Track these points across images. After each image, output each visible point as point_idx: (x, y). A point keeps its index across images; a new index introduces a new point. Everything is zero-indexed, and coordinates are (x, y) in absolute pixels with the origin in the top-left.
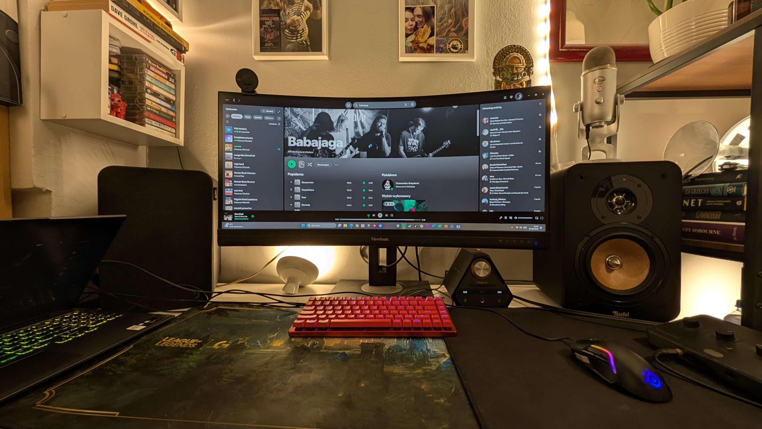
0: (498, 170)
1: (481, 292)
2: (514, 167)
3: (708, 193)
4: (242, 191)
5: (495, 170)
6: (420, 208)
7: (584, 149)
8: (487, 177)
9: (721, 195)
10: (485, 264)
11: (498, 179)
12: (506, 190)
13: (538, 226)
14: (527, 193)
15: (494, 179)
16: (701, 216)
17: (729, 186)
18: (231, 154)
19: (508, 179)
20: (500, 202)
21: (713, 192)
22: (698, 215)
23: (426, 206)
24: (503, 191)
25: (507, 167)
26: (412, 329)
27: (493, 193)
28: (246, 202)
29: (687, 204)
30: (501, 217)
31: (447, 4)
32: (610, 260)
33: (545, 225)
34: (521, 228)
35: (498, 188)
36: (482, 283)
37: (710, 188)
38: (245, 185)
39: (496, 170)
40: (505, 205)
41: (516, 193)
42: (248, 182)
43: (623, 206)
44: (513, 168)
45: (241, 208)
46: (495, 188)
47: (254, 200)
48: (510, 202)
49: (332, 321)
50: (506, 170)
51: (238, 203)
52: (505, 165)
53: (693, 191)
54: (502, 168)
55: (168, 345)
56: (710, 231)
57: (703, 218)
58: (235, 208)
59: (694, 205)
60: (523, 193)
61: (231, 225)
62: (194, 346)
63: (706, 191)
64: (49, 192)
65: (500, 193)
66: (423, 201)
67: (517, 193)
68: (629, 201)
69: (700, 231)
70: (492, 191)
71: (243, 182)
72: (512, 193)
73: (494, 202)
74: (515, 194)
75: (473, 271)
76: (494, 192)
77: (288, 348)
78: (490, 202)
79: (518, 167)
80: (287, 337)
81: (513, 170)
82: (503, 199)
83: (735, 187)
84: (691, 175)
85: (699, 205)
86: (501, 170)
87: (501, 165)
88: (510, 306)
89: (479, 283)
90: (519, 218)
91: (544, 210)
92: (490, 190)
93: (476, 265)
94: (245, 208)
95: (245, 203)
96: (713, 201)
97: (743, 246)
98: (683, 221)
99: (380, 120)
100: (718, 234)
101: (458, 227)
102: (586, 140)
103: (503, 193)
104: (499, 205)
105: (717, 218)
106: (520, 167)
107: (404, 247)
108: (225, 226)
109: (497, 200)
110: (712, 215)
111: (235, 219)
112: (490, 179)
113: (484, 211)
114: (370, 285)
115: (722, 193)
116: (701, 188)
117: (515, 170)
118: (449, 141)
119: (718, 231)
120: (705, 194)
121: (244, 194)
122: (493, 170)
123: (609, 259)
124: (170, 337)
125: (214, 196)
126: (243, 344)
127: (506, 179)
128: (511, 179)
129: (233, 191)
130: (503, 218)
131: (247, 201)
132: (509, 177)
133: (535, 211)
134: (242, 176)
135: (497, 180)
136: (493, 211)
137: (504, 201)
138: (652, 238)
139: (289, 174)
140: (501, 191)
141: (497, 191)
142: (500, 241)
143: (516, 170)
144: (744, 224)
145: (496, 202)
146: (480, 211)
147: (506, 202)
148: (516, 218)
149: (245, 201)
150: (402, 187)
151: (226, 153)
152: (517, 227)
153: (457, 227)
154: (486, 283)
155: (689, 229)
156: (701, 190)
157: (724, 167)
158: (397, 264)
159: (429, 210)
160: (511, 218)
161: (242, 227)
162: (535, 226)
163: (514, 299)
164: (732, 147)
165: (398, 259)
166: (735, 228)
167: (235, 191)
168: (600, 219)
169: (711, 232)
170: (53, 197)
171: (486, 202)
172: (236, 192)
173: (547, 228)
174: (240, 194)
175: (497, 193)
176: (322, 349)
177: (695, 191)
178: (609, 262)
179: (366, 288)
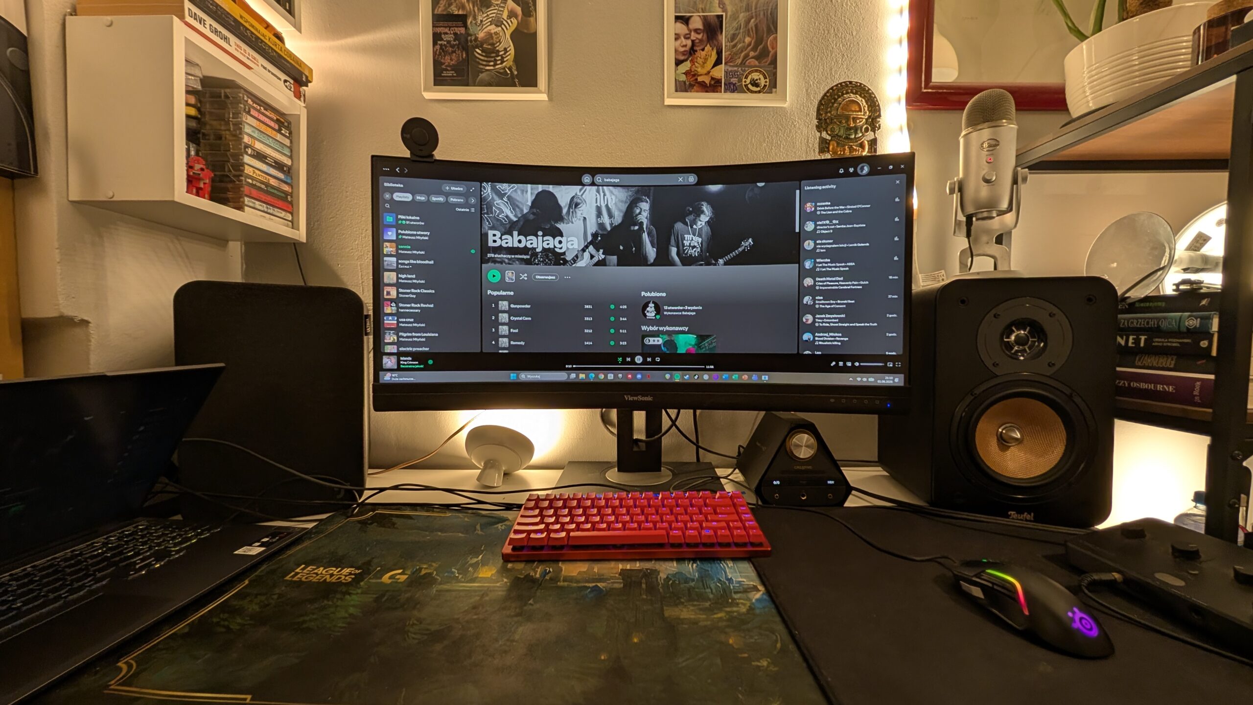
0: (829, 288)
1: (801, 482)
2: (855, 283)
3: (1156, 326)
4: (412, 320)
5: (824, 288)
6: (703, 348)
7: (963, 252)
8: (811, 298)
9: (1177, 330)
10: (808, 438)
11: (829, 302)
12: (841, 320)
13: (892, 378)
14: (876, 324)
15: (823, 302)
16: (1144, 362)
17: (1190, 316)
18: (394, 259)
19: (845, 302)
20: (833, 339)
21: (1164, 325)
22: (1139, 360)
23: (714, 344)
24: (837, 320)
25: (844, 283)
26: (701, 546)
27: (821, 325)
28: (420, 339)
29: (1123, 343)
30: (834, 363)
31: (744, 12)
32: (1004, 432)
33: (902, 376)
34: (865, 379)
35: (829, 316)
36: (803, 468)
37: (1158, 319)
38: (417, 311)
39: (826, 288)
40: (840, 344)
41: (858, 325)
42: (422, 305)
43: (1026, 347)
44: (854, 285)
45: (411, 349)
46: (824, 316)
47: (433, 335)
48: (847, 339)
49: (572, 534)
50: (841, 288)
51: (406, 340)
52: (840, 279)
53: (1132, 323)
54: (835, 283)
55: (306, 578)
56: (1158, 386)
57: (1147, 364)
58: (400, 349)
59: (1134, 345)
60: (868, 325)
61: (395, 377)
62: (350, 580)
63: (1153, 323)
64: (85, 323)
65: (832, 324)
66: (708, 336)
67: (860, 325)
68: (1036, 340)
69: (1143, 386)
70: (820, 321)
71: (413, 305)
72: (851, 325)
73: (822, 339)
74: (856, 326)
75: (788, 449)
76: (822, 323)
77: (505, 580)
78: (817, 339)
79: (862, 283)
80: (501, 561)
81: (854, 287)
82: (836, 334)
83: (1199, 319)
84: (1129, 297)
85: (1142, 344)
86: (834, 288)
87: (834, 279)
88: (847, 504)
89: (798, 467)
90: (861, 364)
91: (901, 353)
92: (817, 320)
93: (794, 440)
94: (418, 349)
95: (418, 340)
96: (1163, 340)
97: (1210, 410)
98: (1118, 369)
99: (638, 205)
100: (1170, 391)
101: (765, 378)
102: (966, 240)
103: (837, 325)
104: (830, 343)
105: (1170, 365)
106: (865, 283)
107: (676, 411)
108: (385, 379)
109: (826, 335)
110: (1161, 360)
111: (402, 366)
112: (817, 302)
113: (807, 352)
114: (619, 470)
115: (1177, 328)
116: (1145, 318)
117: (856, 287)
118: (750, 240)
119: (1171, 387)
120: (1151, 328)
121: (415, 325)
122: (821, 288)
123: (1003, 430)
124: (307, 564)
125: (366, 329)
126: (430, 574)
127: (842, 302)
128: (849, 301)
129: (397, 320)
130: (837, 364)
131: (421, 337)
132: (847, 299)
133: (887, 353)
134: (411, 296)
135: (828, 304)
136: (820, 353)
137: (839, 337)
138: (1070, 397)
139: (489, 292)
140: (833, 320)
141: (828, 320)
142: (832, 400)
143: (858, 287)
144: (1212, 377)
145: (826, 339)
146: (800, 352)
147: (842, 339)
148: (857, 364)
149: (418, 337)
150: (675, 313)
151: (385, 259)
152: (859, 379)
153: (763, 379)
154: (810, 467)
155: (1126, 382)
156: (1144, 322)
157: (1182, 287)
158: (663, 438)
159: (719, 351)
160: (849, 364)
161: (412, 379)
162: (887, 378)
163: (854, 492)
164: (1192, 253)
165: (664, 429)
166: (1198, 383)
167: (400, 320)
168: (991, 368)
169: (1160, 387)
170: (92, 332)
171: (809, 339)
172: (403, 322)
173: (908, 380)
174: (410, 325)
175: (828, 325)
176: (559, 581)
177: (1135, 324)
178: (1003, 435)
179: (613, 476)
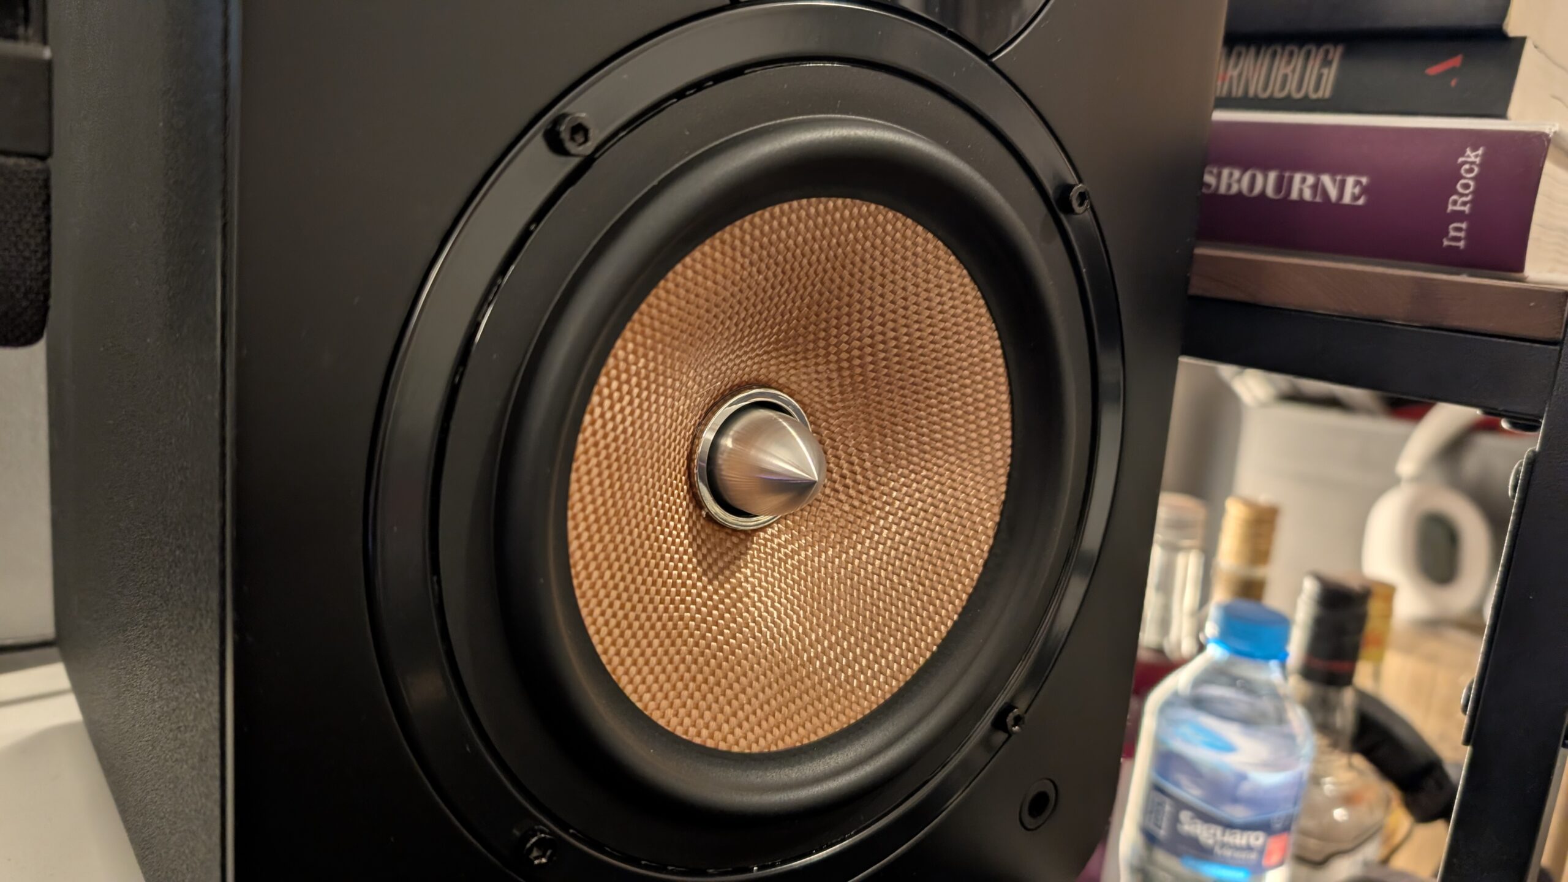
32: (728, 442)
69: (1231, 181)
100: (1348, 199)
105: (1317, 88)
110: (1281, 71)
119: (1350, 181)
123: (721, 432)
166: (1473, 156)
169: (1302, 186)
178: (722, 459)
